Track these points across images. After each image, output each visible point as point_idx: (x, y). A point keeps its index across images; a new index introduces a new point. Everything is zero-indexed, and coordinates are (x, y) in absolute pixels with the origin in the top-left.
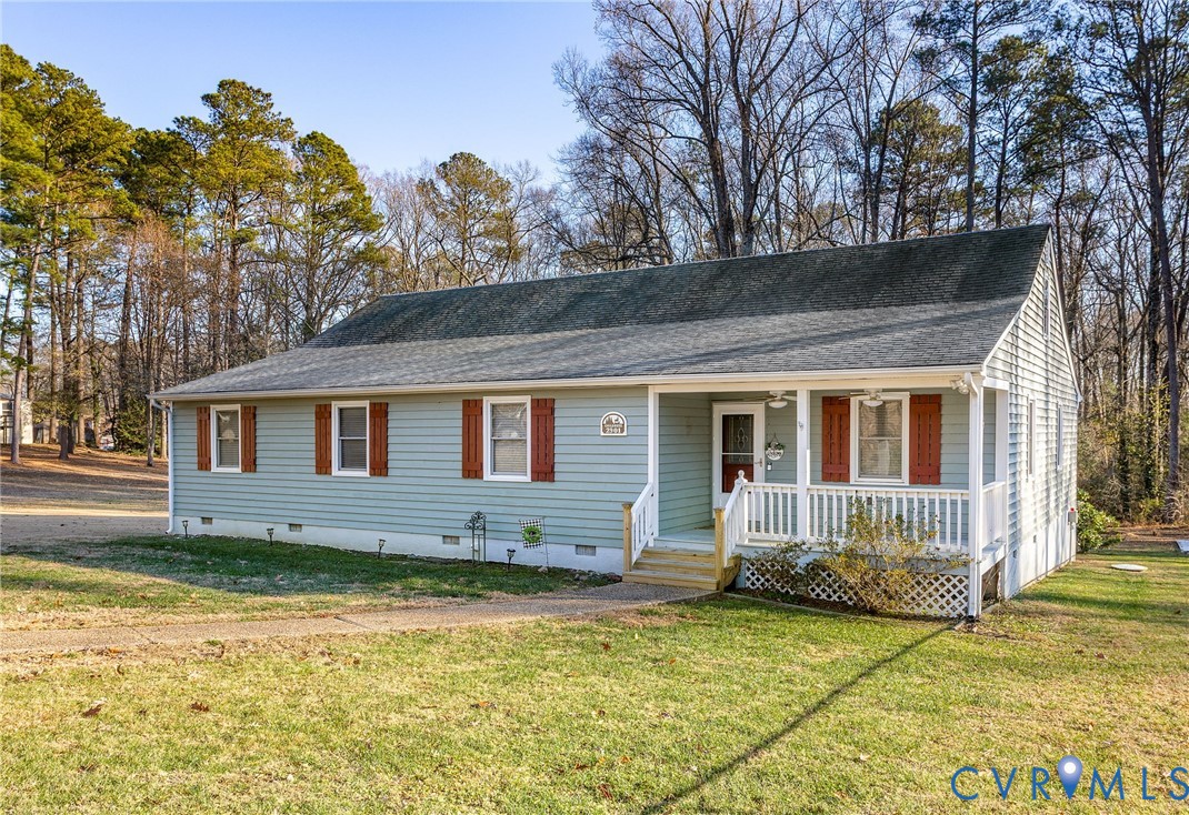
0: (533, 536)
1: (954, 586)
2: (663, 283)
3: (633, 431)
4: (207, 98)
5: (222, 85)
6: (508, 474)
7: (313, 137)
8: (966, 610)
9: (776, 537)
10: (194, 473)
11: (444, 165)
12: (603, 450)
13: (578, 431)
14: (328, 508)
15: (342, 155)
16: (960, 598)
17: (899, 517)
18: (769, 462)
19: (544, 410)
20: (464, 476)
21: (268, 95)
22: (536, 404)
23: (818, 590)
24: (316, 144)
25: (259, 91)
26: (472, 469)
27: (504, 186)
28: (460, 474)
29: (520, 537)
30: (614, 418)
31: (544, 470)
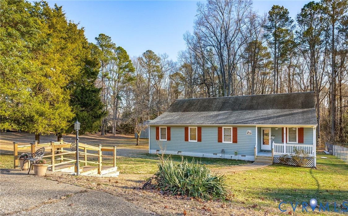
0: (236, 154)
1: (312, 162)
2: (241, 100)
3: (253, 134)
4: (96, 38)
5: (100, 35)
6: (227, 142)
7: (119, 48)
8: (314, 166)
9: (280, 153)
10: (155, 141)
11: (145, 53)
12: (247, 137)
13: (242, 134)
14: (187, 148)
15: (126, 53)
16: (313, 164)
17: (302, 150)
18: (272, 139)
19: (235, 129)
20: (218, 142)
21: (110, 38)
22: (233, 128)
23: (290, 163)
24: (120, 50)
25: (108, 37)
26: (220, 140)
27: (159, 59)
28: (217, 141)
29: (234, 154)
30: (249, 131)
31: (235, 141)
